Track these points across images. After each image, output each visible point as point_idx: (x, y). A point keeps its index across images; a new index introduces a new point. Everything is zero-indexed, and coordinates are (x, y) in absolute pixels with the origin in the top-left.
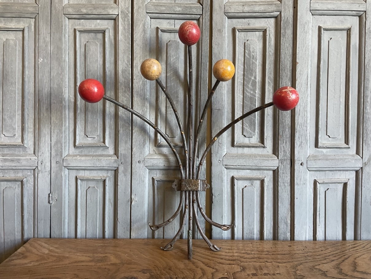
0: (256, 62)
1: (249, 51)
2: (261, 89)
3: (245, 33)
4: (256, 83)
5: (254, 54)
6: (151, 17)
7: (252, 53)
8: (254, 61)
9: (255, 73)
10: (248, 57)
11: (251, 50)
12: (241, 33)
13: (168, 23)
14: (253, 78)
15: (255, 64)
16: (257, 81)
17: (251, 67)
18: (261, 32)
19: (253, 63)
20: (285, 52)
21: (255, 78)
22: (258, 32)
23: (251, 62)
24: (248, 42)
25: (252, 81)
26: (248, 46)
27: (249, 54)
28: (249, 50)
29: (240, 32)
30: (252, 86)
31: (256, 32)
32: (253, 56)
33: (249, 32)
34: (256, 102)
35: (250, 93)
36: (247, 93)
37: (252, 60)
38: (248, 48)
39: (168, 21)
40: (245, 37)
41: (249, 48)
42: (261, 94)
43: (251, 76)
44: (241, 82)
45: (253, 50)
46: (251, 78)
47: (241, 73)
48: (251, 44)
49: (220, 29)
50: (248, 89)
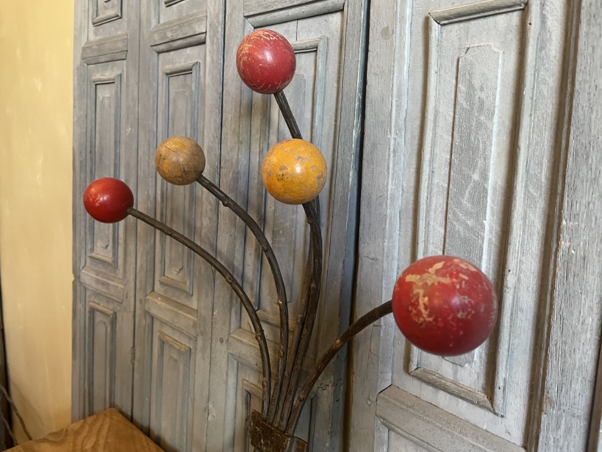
0: (490, 124)
1: (471, 86)
2: (500, 216)
3: (461, 25)
4: (487, 193)
5: (483, 96)
6: (255, 26)
7: (479, 91)
8: (483, 118)
9: (485, 159)
10: (465, 106)
11: (477, 84)
12: (449, 27)
13: (285, 31)
14: (476, 177)
15: (486, 128)
16: (490, 186)
17: (472, 138)
18: (516, 13)
19: (480, 125)
20: (593, 84)
21: (484, 177)
22: (504, 16)
23: (474, 124)
24: (467, 56)
25: (472, 184)
26: (468, 67)
27: (470, 97)
28: (470, 82)
29: (445, 27)
30: (473, 203)
31: (499, 17)
32: (482, 103)
33: (473, 22)
34: (481, 258)
35: (465, 223)
36: (455, 223)
37: (476, 114)
38: (468, 77)
39: (285, 28)
40: (460, 39)
41: (471, 75)
42: (500, 233)
43: (472, 169)
44: (442, 187)
45: (481, 81)
46: (471, 177)
47: (444, 159)
48: (476, 63)
49: (387, 27)
50: (459, 210)
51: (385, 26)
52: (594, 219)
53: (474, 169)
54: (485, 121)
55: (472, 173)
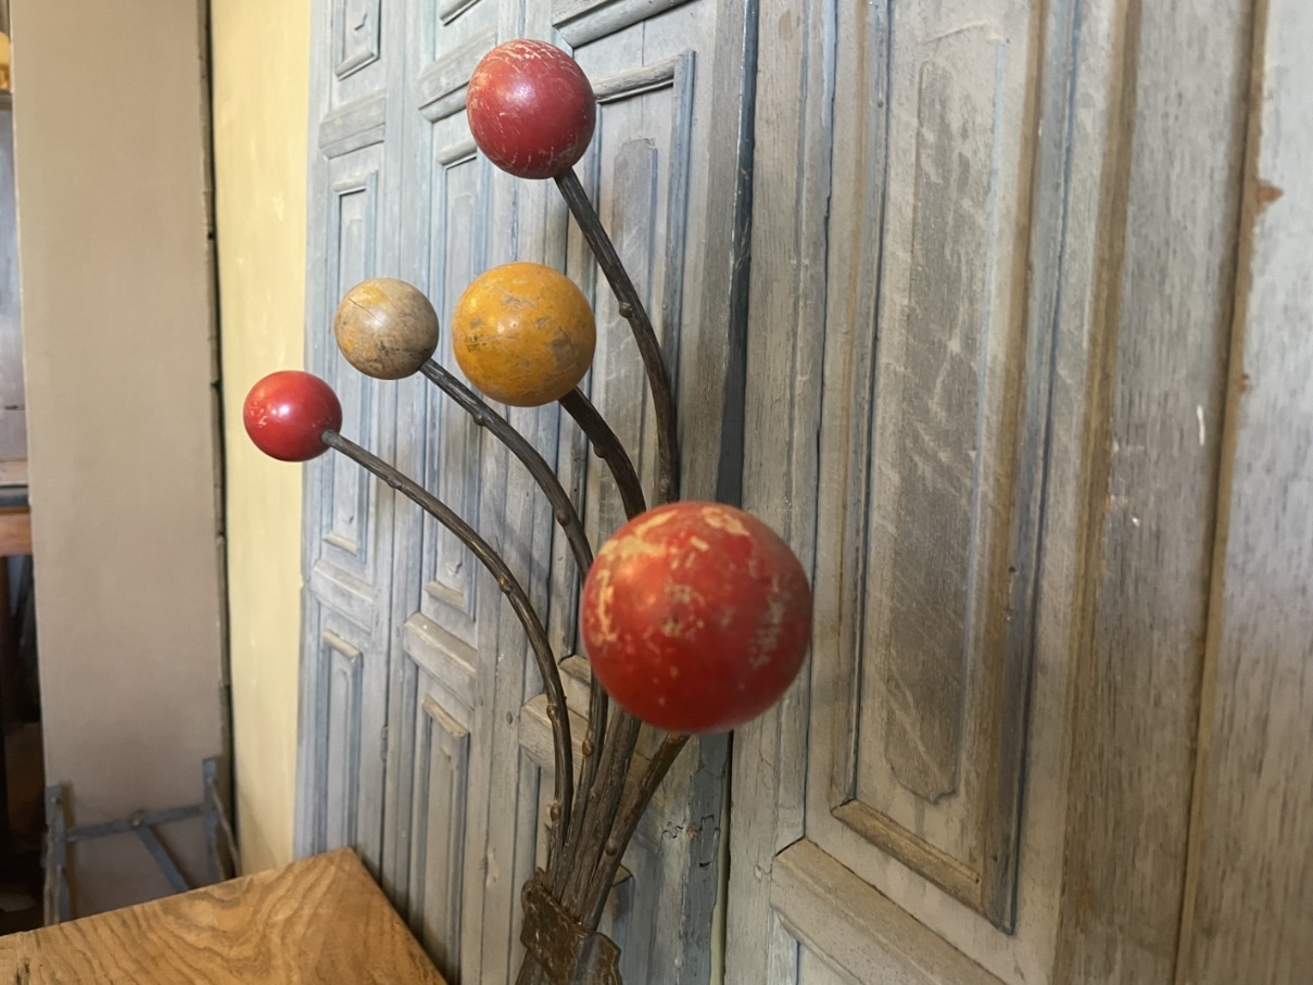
0: (980, 219)
1: (944, 127)
2: (1005, 439)
4: (978, 384)
5: (967, 149)
6: (574, 43)
7: (959, 140)
8: (967, 204)
9: (971, 303)
10: (934, 178)
11: (955, 121)
13: (625, 47)
14: (955, 346)
15: (973, 227)
16: (983, 367)
17: (947, 252)
19: (962, 221)
20: (1173, 91)
21: (971, 343)
23: (950, 219)
24: (939, 56)
25: (947, 365)
26: (939, 86)
27: (942, 155)
28: (942, 118)
30: (949, 410)
32: (965, 164)
34: (967, 541)
35: (935, 456)
36: (916, 458)
37: (954, 195)
38: (938, 107)
39: (624, 41)
40: (925, 19)
41: (943, 103)
43: (948, 327)
44: (896, 374)
45: (962, 115)
46: (946, 346)
47: (898, 307)
48: (953, 73)
49: (788, 12)
50: (923, 426)
51: (785, 10)
52: (1177, 435)
53: (951, 329)
54: (972, 210)
55: (947, 337)
